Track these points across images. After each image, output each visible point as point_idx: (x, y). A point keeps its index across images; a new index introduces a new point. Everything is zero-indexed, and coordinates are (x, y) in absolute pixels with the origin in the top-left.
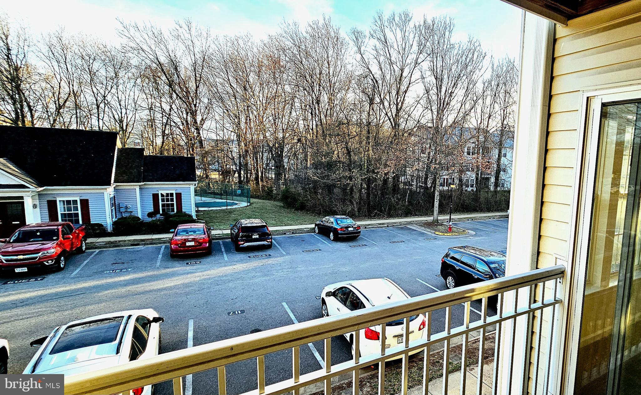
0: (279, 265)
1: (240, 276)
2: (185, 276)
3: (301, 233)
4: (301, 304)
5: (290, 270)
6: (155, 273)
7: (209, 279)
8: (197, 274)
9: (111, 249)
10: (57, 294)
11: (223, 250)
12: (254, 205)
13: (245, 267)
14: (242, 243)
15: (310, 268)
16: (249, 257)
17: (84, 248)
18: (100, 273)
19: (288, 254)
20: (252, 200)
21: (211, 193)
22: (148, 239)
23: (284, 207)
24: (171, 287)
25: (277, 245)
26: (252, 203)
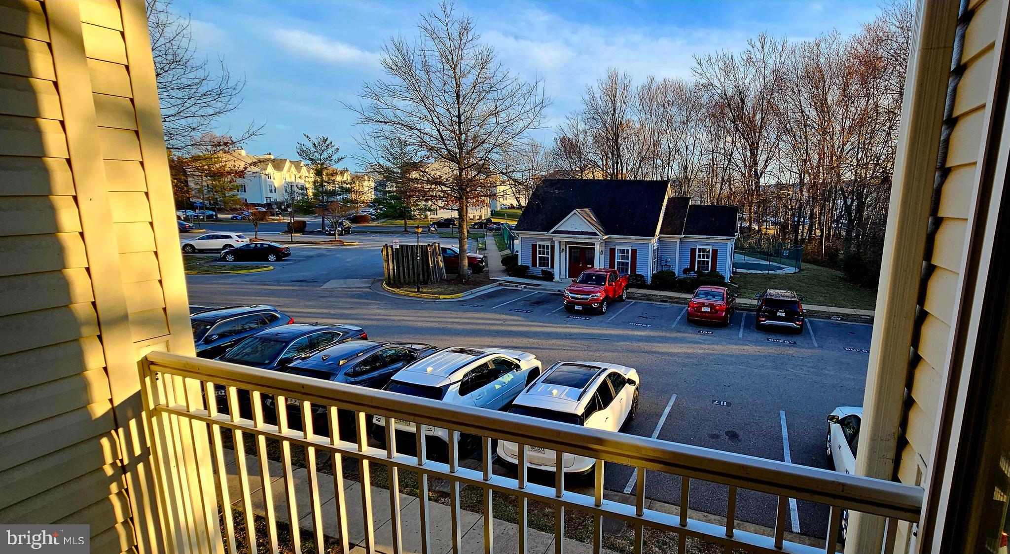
0: (801, 359)
1: (746, 360)
2: (690, 345)
3: (855, 321)
4: (806, 421)
5: (812, 370)
6: (668, 335)
7: (712, 355)
8: (702, 346)
9: (644, 302)
10: (592, 335)
11: (743, 324)
12: (804, 273)
13: (757, 351)
14: (763, 319)
15: (844, 375)
16: (768, 339)
17: (624, 297)
18: (625, 324)
19: (821, 347)
20: (803, 265)
21: (760, 252)
22: (676, 298)
23: (845, 280)
24: (673, 353)
25: (811, 332)
26: (803, 270)
